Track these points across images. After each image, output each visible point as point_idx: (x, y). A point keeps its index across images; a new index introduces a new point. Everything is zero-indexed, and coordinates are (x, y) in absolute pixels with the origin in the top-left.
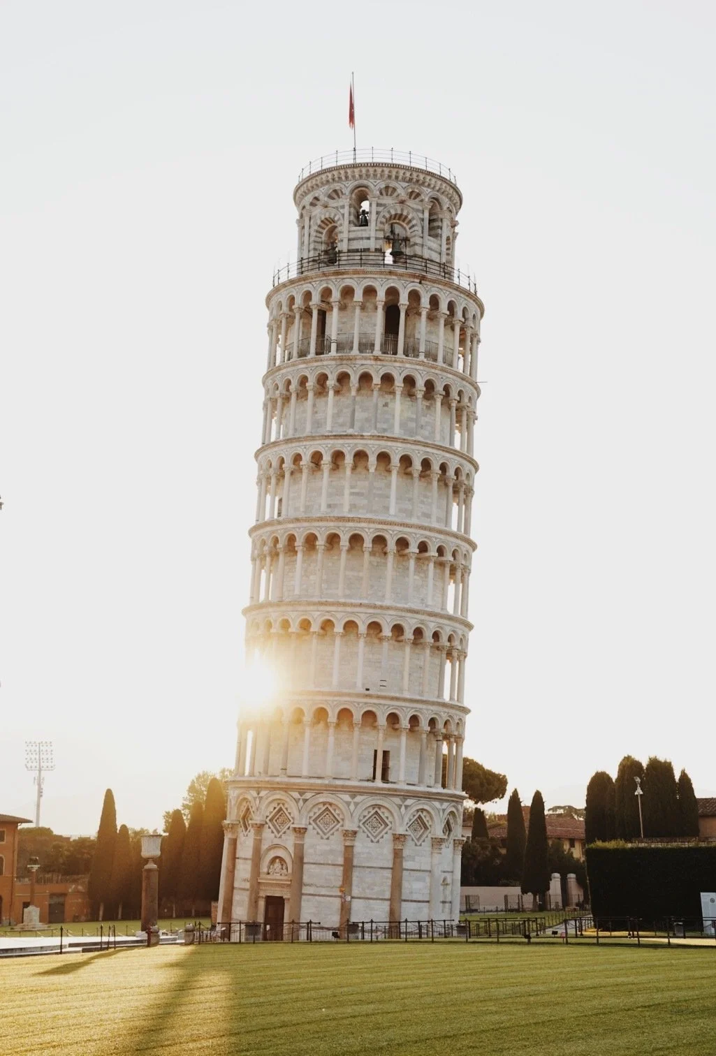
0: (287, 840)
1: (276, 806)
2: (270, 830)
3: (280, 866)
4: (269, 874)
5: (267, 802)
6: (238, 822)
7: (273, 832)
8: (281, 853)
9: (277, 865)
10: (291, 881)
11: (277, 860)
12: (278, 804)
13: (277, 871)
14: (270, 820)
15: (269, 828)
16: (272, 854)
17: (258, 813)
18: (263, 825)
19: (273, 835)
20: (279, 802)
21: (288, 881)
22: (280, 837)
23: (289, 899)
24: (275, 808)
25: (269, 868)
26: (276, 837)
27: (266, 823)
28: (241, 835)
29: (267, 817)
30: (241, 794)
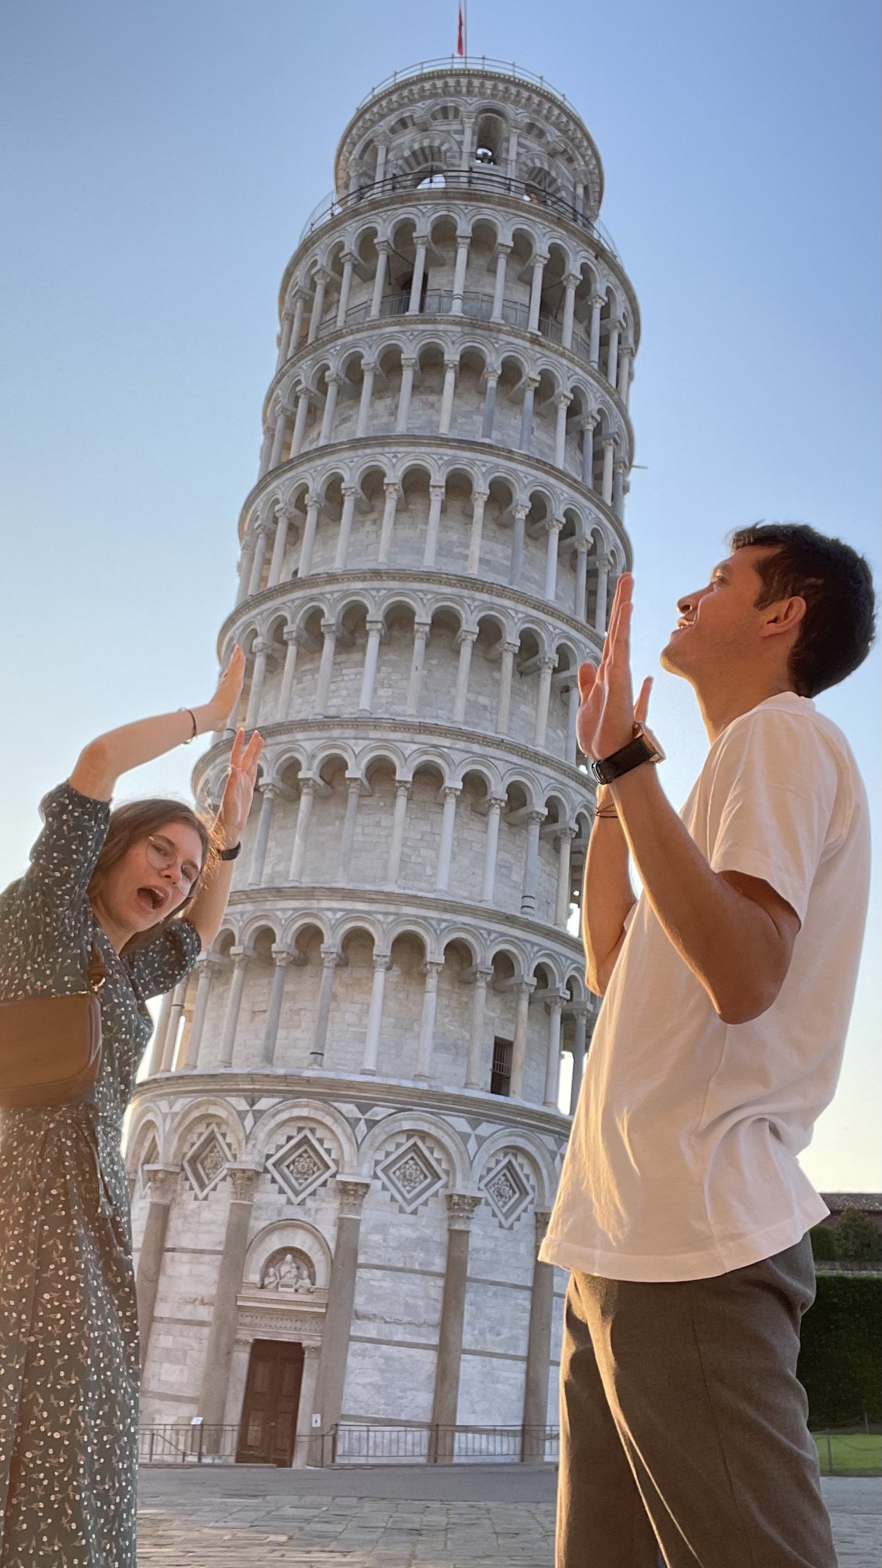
0: (318, 1210)
1: (294, 1133)
2: (275, 1187)
3: (294, 1272)
4: (263, 1287)
5: (272, 1123)
6: (178, 1170)
7: (281, 1191)
8: (300, 1240)
9: (287, 1268)
10: (327, 1305)
11: (289, 1257)
12: (300, 1129)
13: (285, 1281)
14: (274, 1165)
15: (273, 1181)
16: (275, 1243)
17: (250, 1145)
18: (257, 1173)
19: (282, 1199)
20: (301, 1124)
21: (320, 1305)
22: (302, 1203)
23: (317, 1350)
24: (290, 1138)
25: (265, 1274)
26: (289, 1202)
27: (266, 1171)
28: (187, 1196)
29: (268, 1157)
30: (198, 1106)
